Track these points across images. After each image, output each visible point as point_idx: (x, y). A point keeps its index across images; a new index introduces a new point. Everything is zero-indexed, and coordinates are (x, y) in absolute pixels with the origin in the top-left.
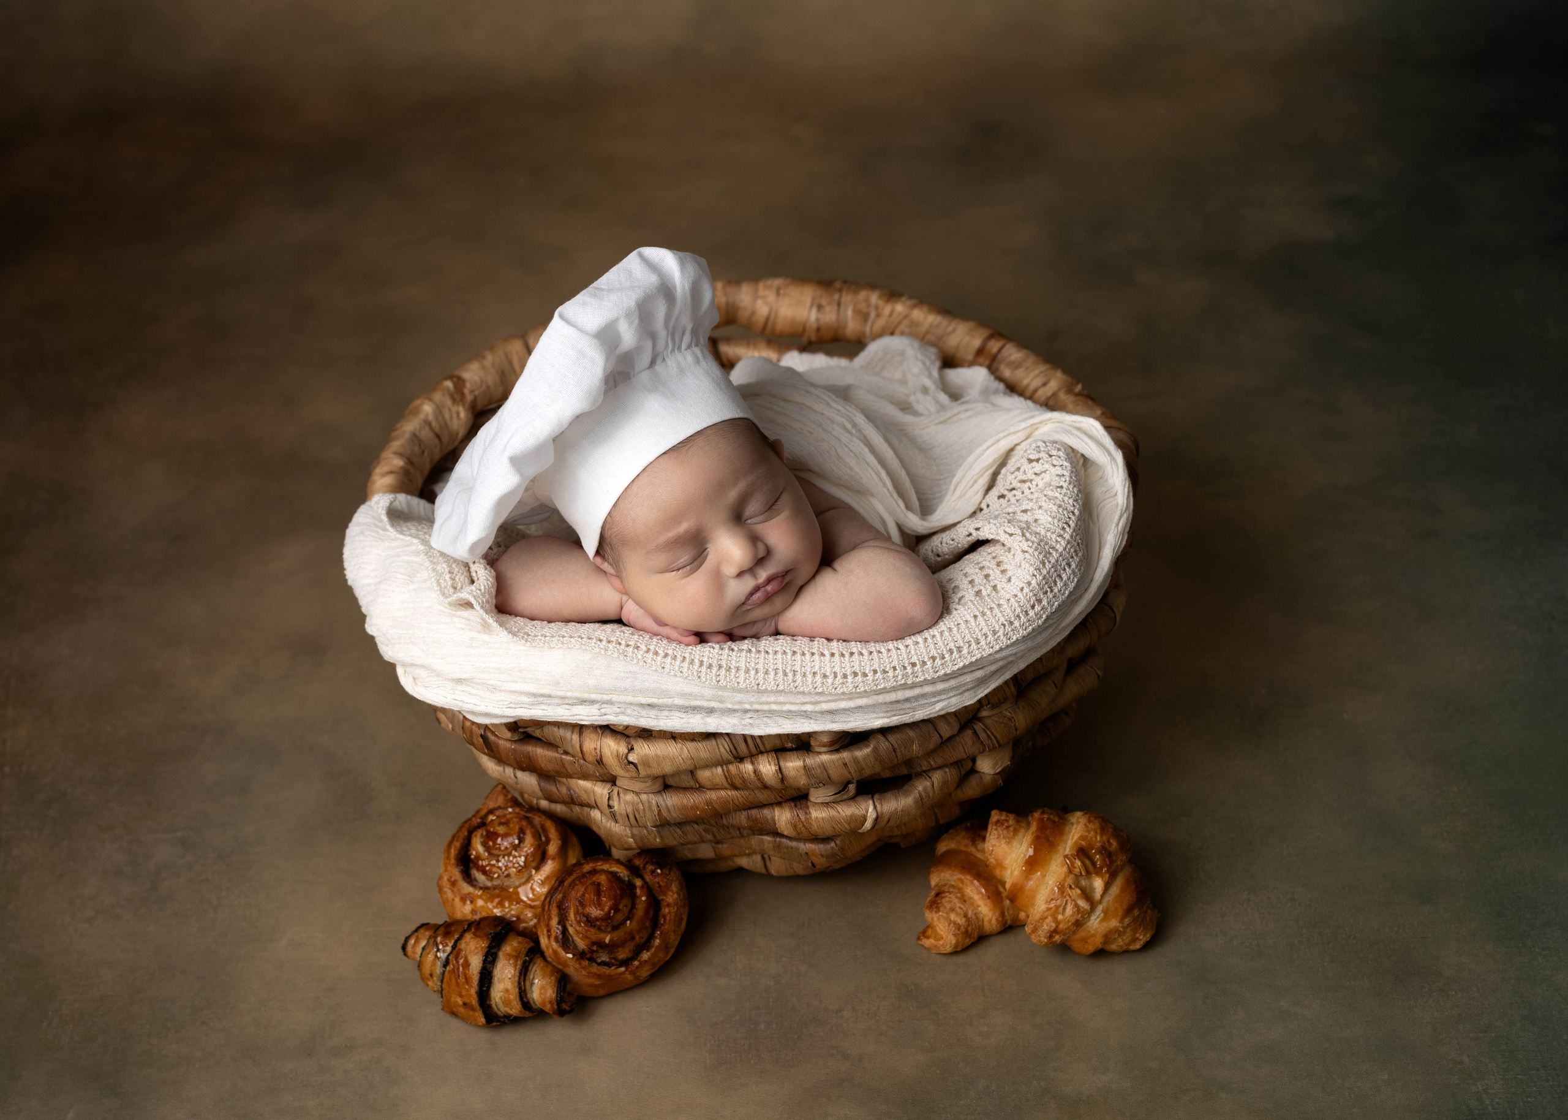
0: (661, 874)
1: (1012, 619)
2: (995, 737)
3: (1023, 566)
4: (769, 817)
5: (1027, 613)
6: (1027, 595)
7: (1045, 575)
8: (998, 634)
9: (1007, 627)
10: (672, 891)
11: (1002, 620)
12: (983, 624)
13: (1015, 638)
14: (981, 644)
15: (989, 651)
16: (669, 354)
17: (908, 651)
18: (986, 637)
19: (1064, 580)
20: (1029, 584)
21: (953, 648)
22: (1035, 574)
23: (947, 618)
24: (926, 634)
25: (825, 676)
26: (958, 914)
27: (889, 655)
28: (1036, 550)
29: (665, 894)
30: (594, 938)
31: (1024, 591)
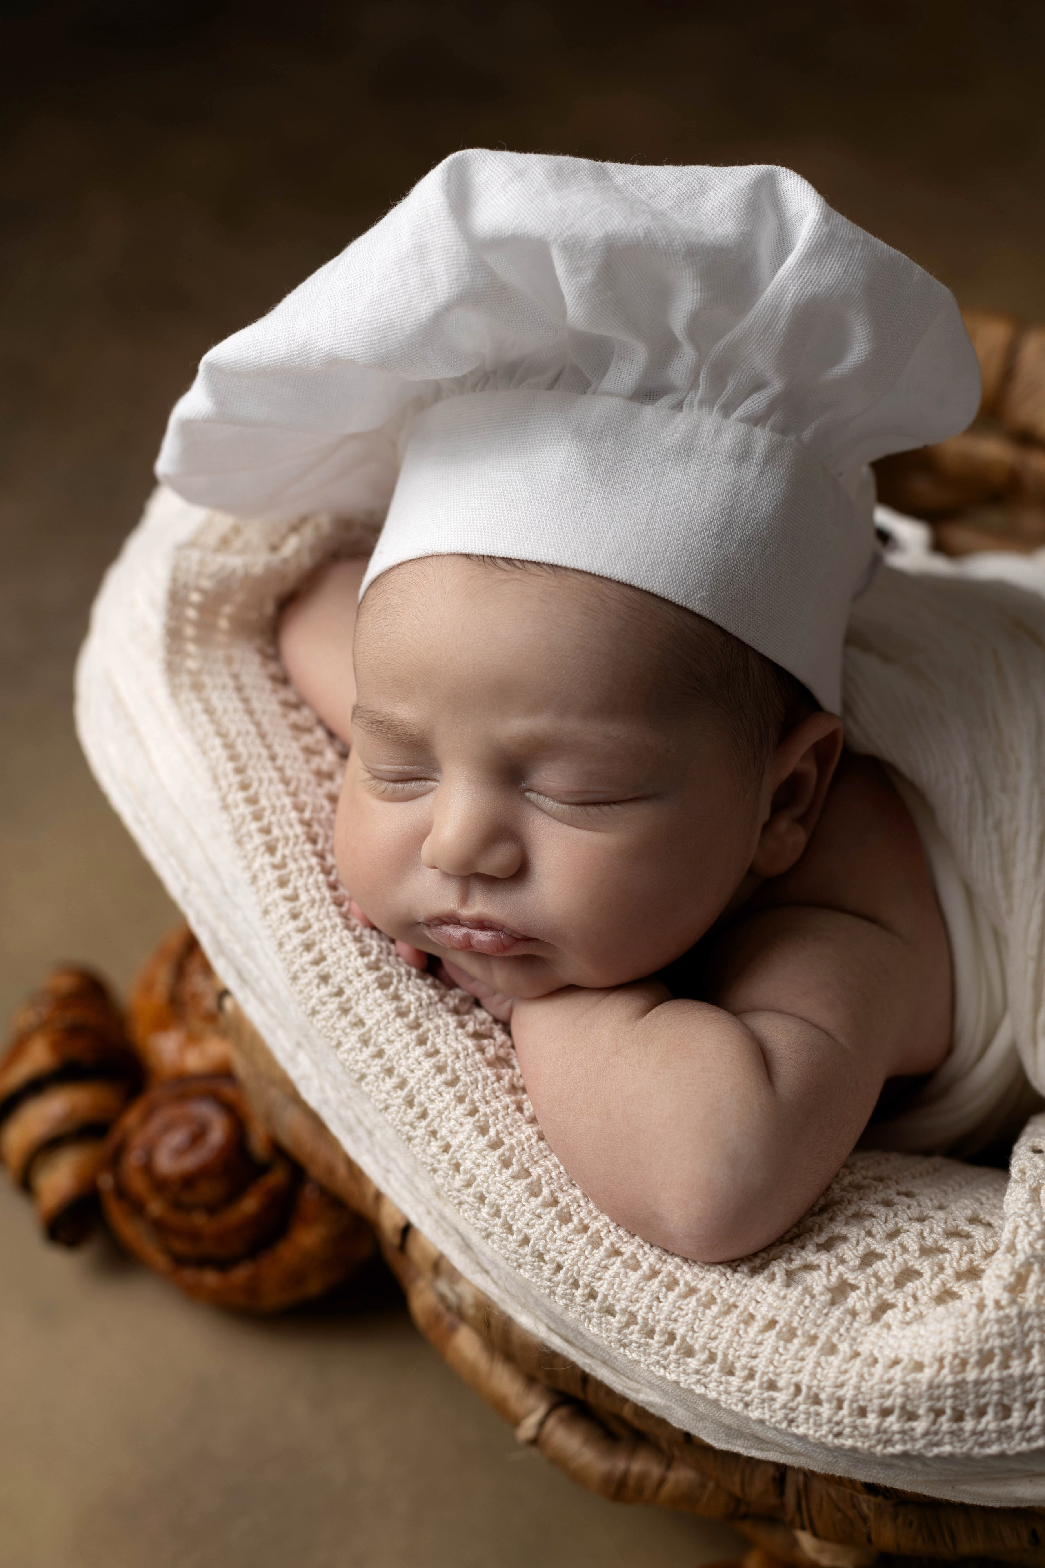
1: (823, 1396)
3: (944, 1326)
5: (863, 1412)
6: (889, 1381)
7: (964, 1381)
8: (775, 1394)
9: (800, 1399)
11: (804, 1379)
12: (766, 1351)
14: (731, 1378)
15: (736, 1405)
16: (696, 404)
17: (603, 1263)
18: (751, 1376)
19: (1009, 1421)
20: (919, 1367)
21: (678, 1337)
22: (946, 1362)
23: (738, 1276)
24: (671, 1264)
27: (570, 1238)
28: (999, 1321)
31: (892, 1372)
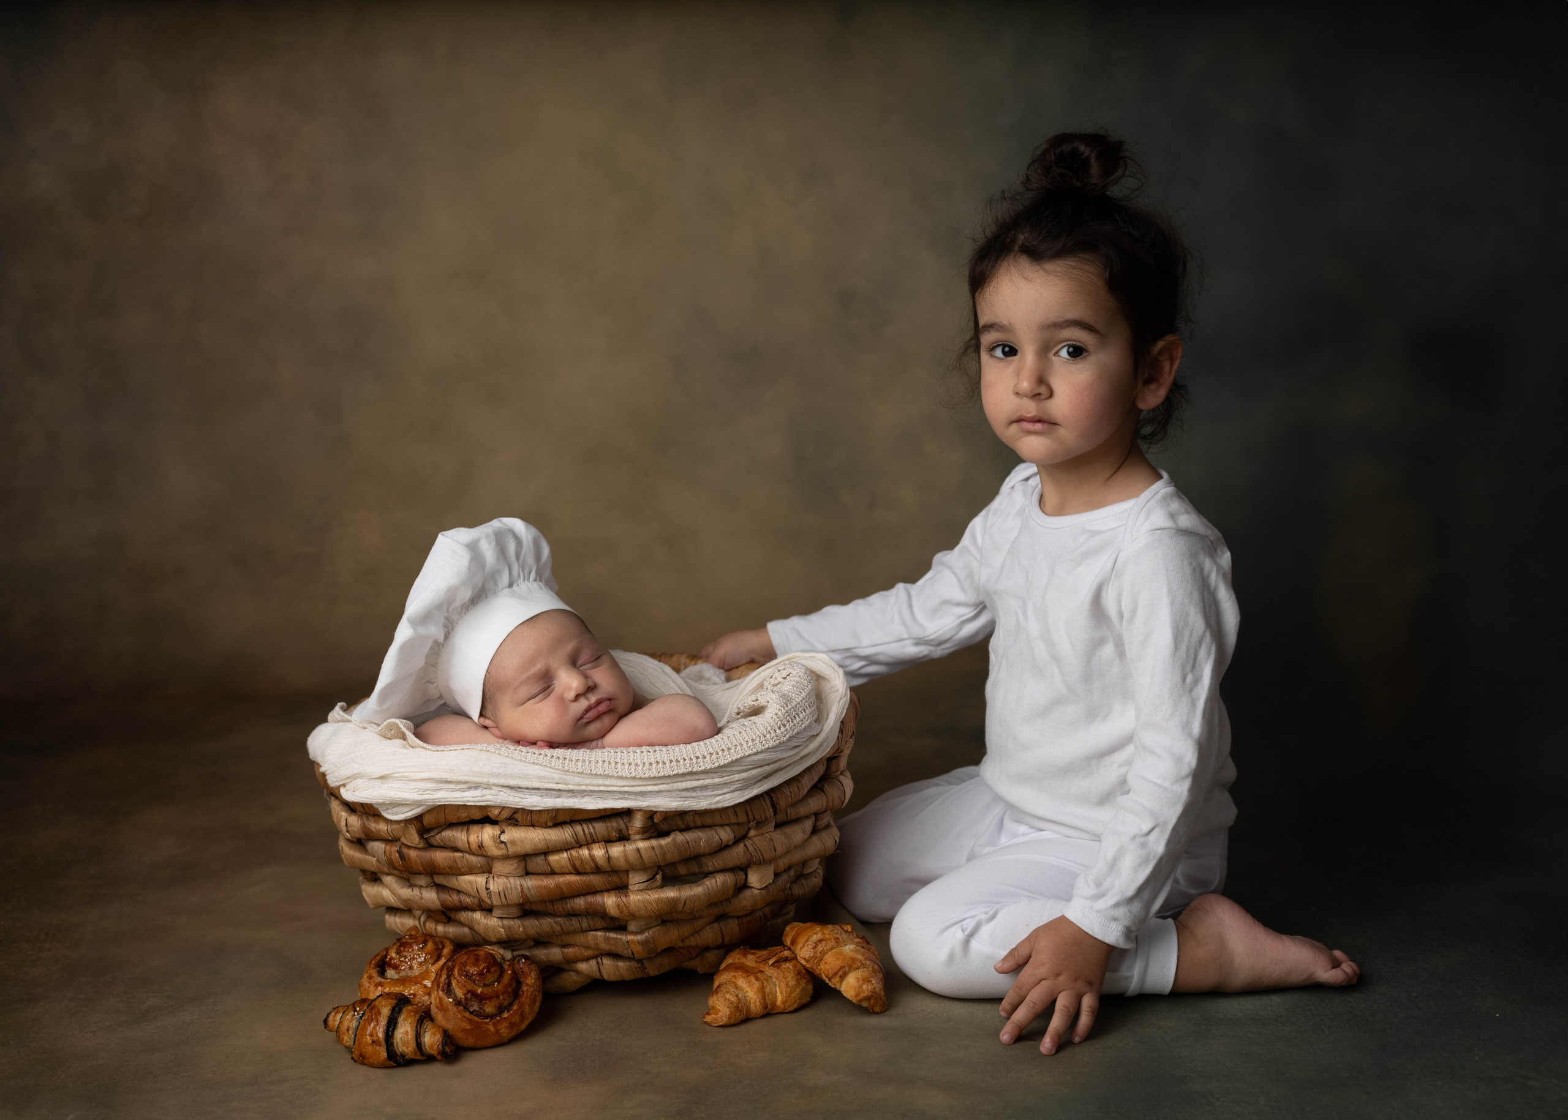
0: (525, 963)
1: (766, 736)
2: (760, 850)
4: (601, 903)
5: (775, 732)
7: (787, 711)
8: (756, 743)
10: (531, 976)
11: (759, 735)
13: (767, 746)
14: (743, 748)
18: (747, 744)
20: (777, 714)
21: (725, 751)
22: (783, 711)
25: (637, 765)
26: (731, 994)
27: (681, 753)
29: (526, 978)
30: (469, 988)
31: (774, 718)
